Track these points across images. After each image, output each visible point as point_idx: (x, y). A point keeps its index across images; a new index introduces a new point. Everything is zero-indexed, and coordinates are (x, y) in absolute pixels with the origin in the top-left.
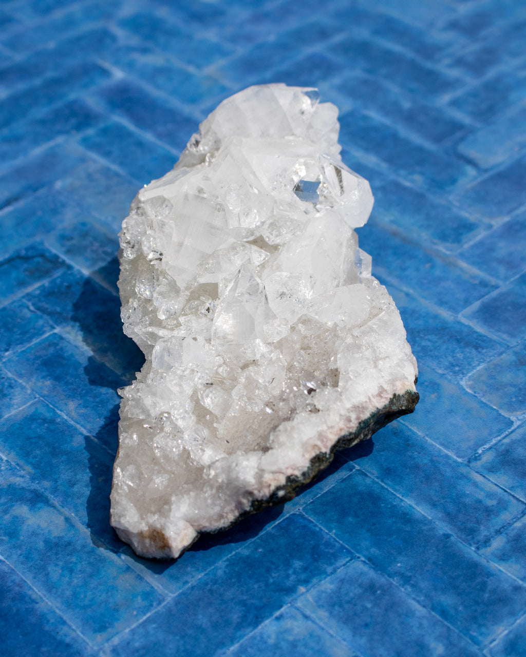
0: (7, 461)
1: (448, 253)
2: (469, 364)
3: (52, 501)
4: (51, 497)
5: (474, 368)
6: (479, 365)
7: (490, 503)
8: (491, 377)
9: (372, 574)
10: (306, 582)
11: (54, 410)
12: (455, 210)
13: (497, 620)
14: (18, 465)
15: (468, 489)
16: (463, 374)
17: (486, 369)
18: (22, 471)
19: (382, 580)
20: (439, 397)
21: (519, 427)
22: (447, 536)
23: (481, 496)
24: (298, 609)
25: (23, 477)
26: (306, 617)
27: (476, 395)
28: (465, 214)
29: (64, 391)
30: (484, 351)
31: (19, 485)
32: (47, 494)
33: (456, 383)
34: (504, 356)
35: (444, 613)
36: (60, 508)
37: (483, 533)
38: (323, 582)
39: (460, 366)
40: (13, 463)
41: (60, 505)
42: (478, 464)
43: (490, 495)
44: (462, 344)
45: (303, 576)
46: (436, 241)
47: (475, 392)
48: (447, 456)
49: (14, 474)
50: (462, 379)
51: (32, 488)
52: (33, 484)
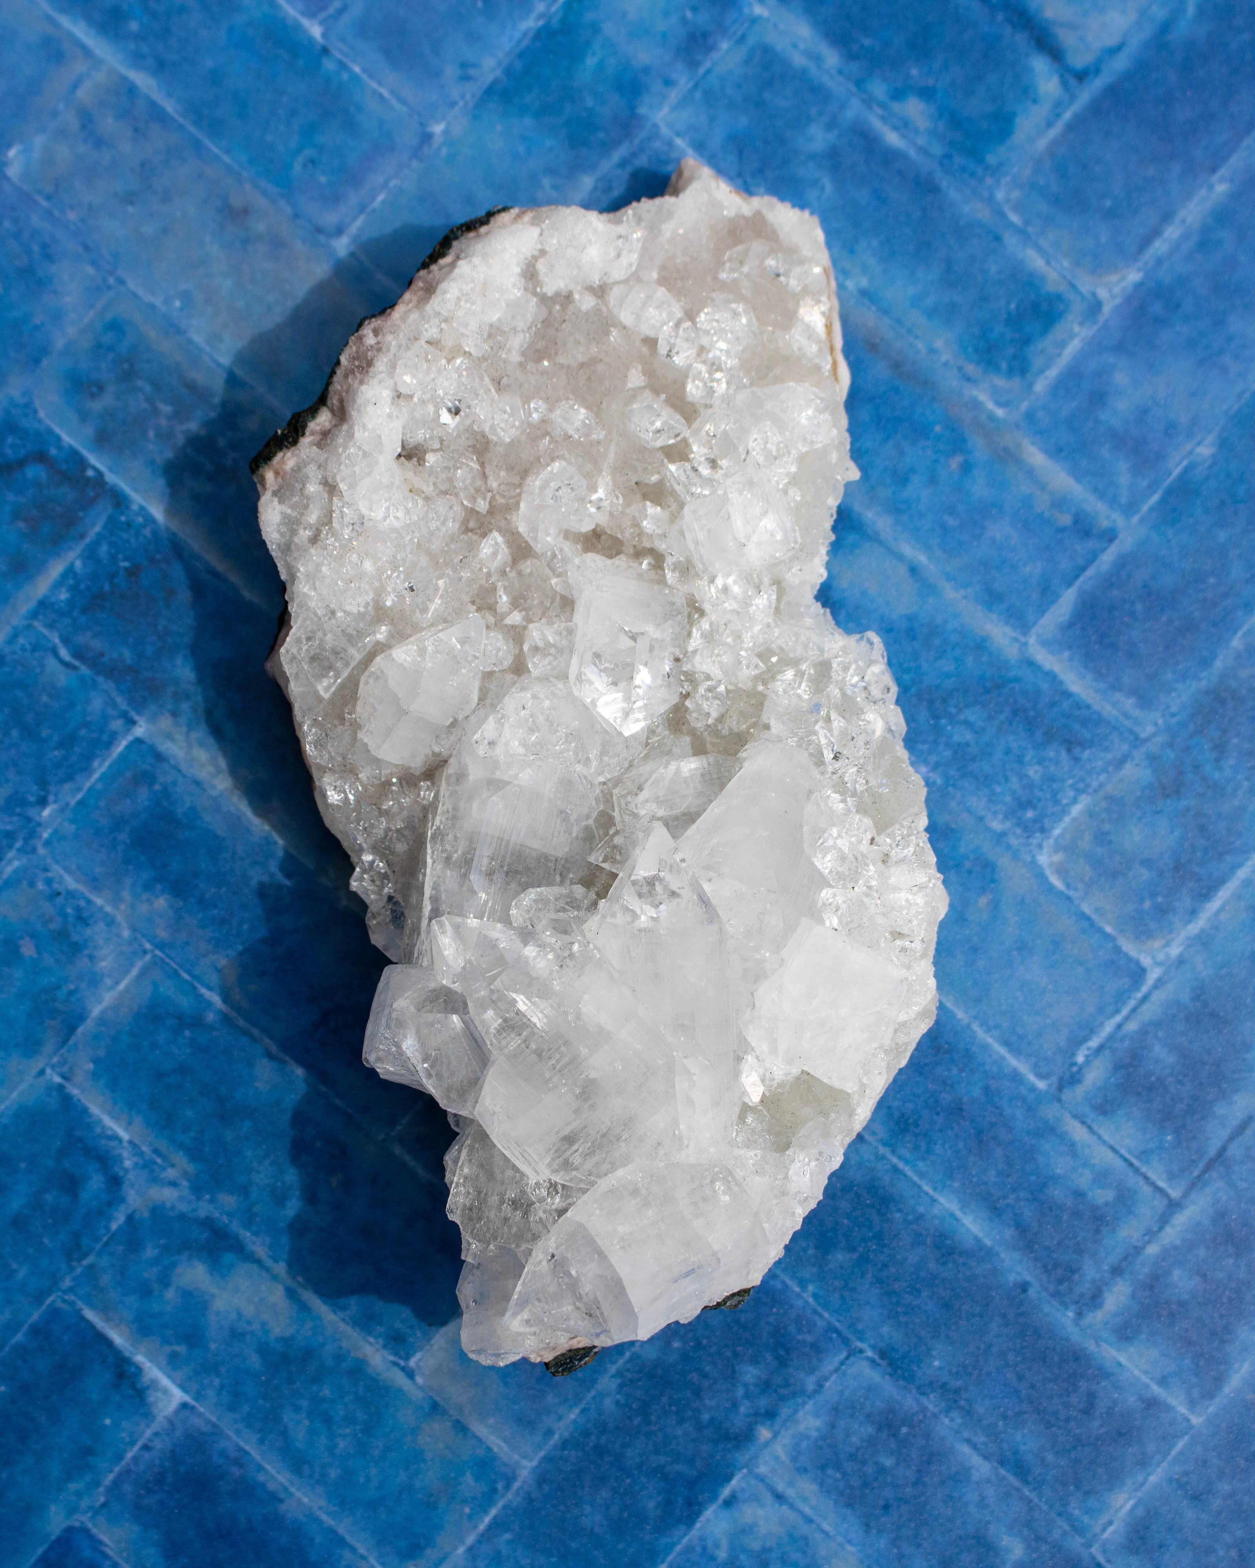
0: (131, 1142)
1: (1000, 412)
2: (1057, 802)
3: (250, 1247)
4: (246, 1235)
5: (1065, 811)
6: (1075, 801)
7: (1102, 1196)
8: (1101, 838)
9: (888, 1388)
10: (770, 1415)
11: (194, 988)
12: (1011, 241)
13: (1115, 1479)
14: (156, 1151)
15: (1060, 1165)
16: (1043, 830)
17: (1090, 813)
18: (170, 1170)
19: (909, 1402)
20: (995, 905)
21: (1159, 984)
22: (1024, 1287)
23: (1083, 1179)
24: (762, 1479)
25: (174, 1184)
26: (779, 1497)
27: (1071, 893)
28: (1036, 262)
29: (203, 927)
30: (1086, 754)
31: (173, 1208)
32: (235, 1227)
33: (1028, 859)
34: (1128, 769)
35: (1021, 1470)
36: (269, 1263)
37: (1090, 1272)
38: (801, 1414)
39: (1035, 808)
40: (144, 1148)
41: (270, 1257)
42: (1076, 1094)
43: (1102, 1177)
44: (1039, 735)
45: (764, 1402)
46: (971, 369)
47: (1068, 886)
48: (1016, 1077)
49: (154, 1180)
50: (1040, 846)
51: (202, 1213)
52: (201, 1204)
